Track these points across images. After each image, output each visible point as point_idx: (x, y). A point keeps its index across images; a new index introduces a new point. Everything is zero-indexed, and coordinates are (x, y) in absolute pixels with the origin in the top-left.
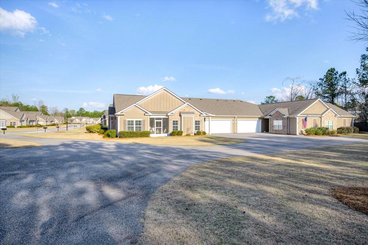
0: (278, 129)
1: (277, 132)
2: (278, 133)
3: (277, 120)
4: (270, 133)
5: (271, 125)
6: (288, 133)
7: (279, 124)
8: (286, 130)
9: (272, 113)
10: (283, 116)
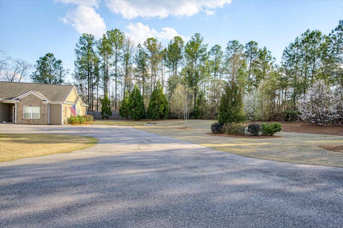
0: (32, 118)
1: (29, 122)
2: (32, 123)
3: (31, 106)
4: (17, 124)
5: (18, 113)
6: (49, 123)
7: (34, 112)
8: (47, 119)
9: (20, 97)
10: (43, 102)
